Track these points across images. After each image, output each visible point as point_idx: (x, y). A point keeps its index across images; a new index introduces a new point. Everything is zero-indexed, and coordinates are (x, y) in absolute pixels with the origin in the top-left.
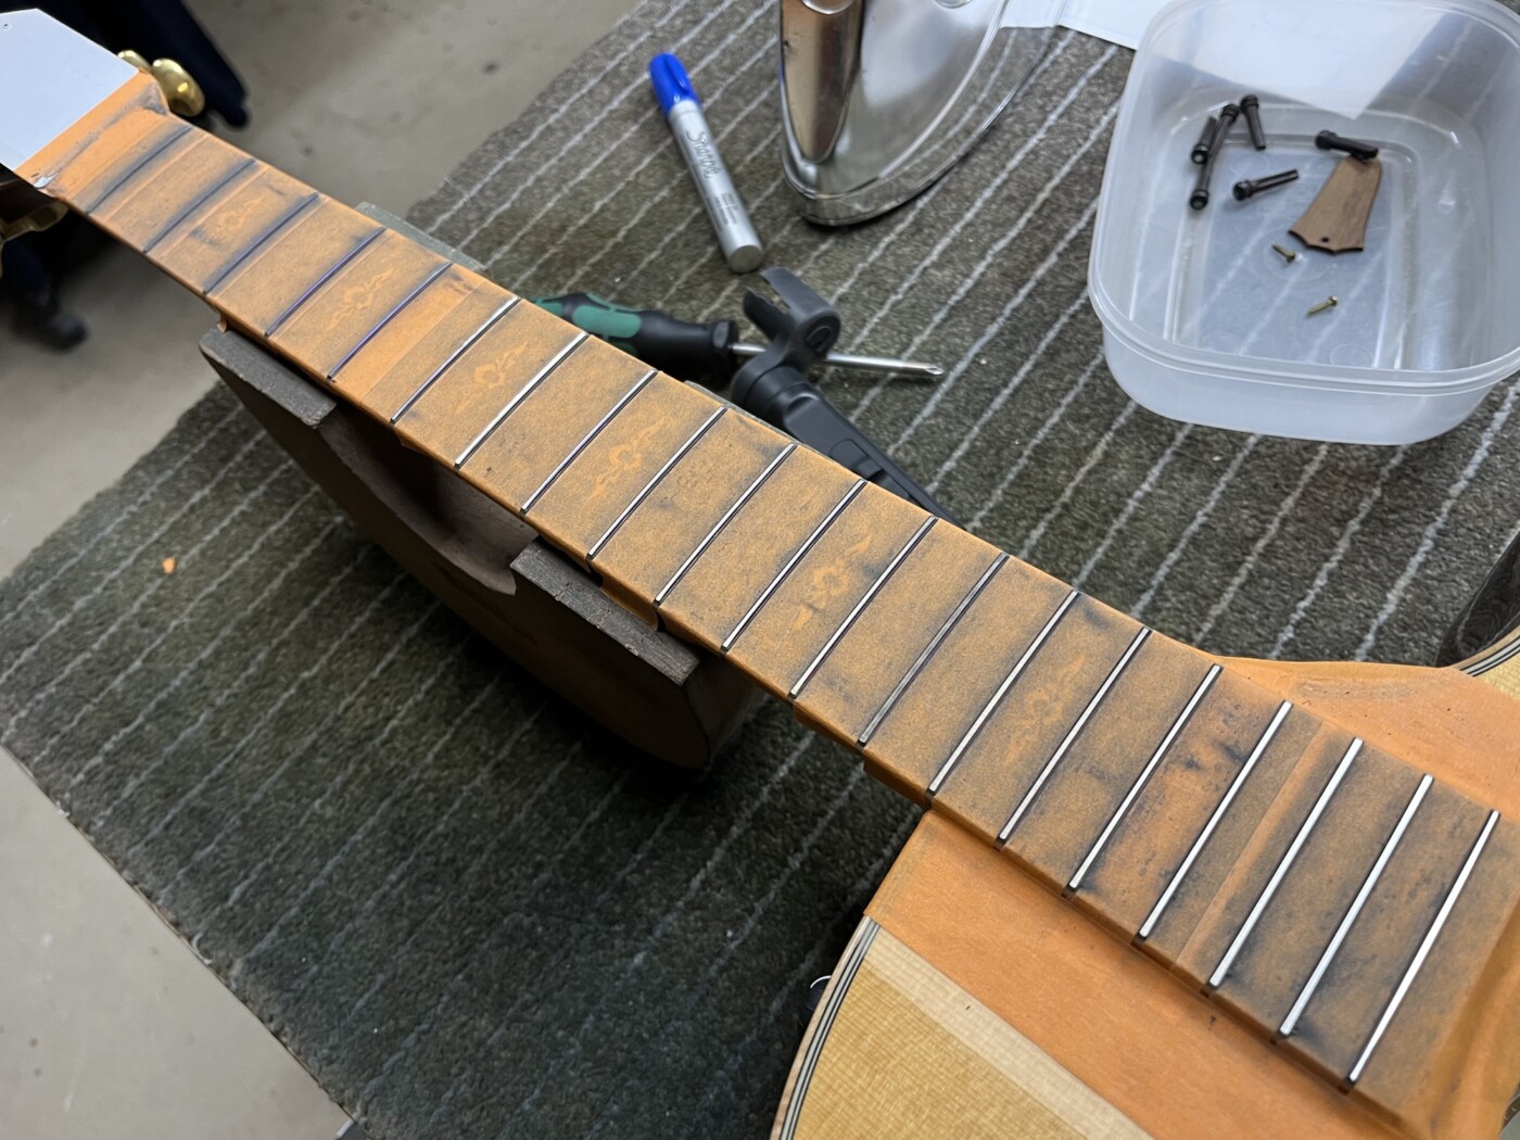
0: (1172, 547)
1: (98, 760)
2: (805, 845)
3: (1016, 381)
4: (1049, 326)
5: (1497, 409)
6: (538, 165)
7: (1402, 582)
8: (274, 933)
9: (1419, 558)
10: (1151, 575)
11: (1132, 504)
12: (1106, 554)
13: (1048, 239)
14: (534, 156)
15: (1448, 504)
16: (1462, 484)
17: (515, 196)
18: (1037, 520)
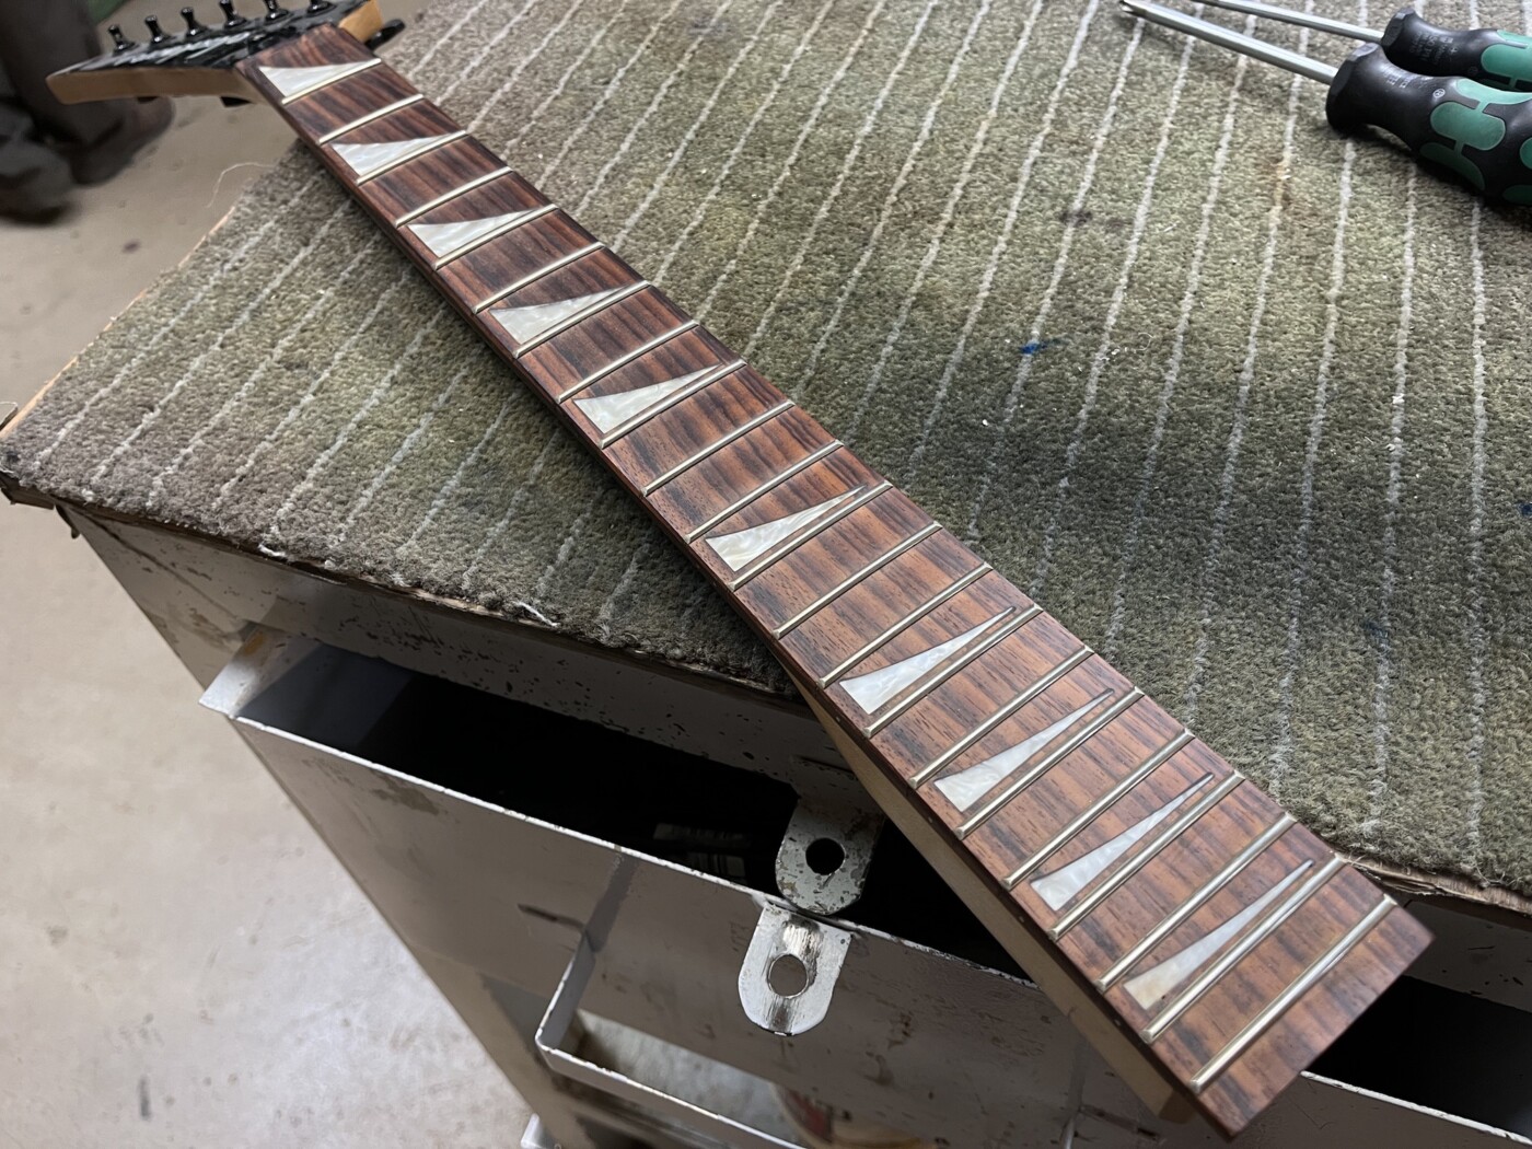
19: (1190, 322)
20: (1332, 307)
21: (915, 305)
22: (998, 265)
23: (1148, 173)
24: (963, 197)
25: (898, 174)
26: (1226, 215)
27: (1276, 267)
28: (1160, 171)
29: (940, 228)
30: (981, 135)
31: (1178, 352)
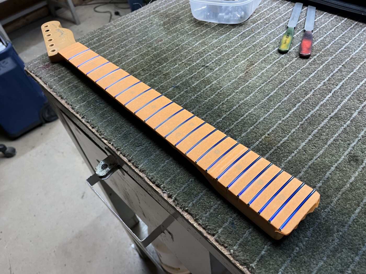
0: (278, 58)
1: (57, 78)
2: (196, 96)
3: (251, 36)
4: (259, 29)
5: (347, 43)
6: (163, 5)
7: (324, 65)
8: (86, 102)
9: (328, 61)
10: (273, 61)
11: (271, 53)
12: (264, 59)
13: (261, 18)
14: (162, 4)
15: (335, 55)
16: (338, 52)
17: (157, 9)
18: (252, 54)
19: (206, 89)
20: (234, 94)
21: (164, 74)
22: (184, 72)
23: (226, 62)
24: (190, 58)
25: (183, 52)
26: (233, 72)
27: (232, 84)
28: (229, 62)
29: (181, 63)
30: (203, 48)
31: (199, 94)
